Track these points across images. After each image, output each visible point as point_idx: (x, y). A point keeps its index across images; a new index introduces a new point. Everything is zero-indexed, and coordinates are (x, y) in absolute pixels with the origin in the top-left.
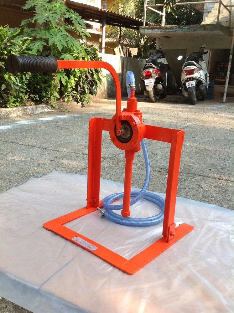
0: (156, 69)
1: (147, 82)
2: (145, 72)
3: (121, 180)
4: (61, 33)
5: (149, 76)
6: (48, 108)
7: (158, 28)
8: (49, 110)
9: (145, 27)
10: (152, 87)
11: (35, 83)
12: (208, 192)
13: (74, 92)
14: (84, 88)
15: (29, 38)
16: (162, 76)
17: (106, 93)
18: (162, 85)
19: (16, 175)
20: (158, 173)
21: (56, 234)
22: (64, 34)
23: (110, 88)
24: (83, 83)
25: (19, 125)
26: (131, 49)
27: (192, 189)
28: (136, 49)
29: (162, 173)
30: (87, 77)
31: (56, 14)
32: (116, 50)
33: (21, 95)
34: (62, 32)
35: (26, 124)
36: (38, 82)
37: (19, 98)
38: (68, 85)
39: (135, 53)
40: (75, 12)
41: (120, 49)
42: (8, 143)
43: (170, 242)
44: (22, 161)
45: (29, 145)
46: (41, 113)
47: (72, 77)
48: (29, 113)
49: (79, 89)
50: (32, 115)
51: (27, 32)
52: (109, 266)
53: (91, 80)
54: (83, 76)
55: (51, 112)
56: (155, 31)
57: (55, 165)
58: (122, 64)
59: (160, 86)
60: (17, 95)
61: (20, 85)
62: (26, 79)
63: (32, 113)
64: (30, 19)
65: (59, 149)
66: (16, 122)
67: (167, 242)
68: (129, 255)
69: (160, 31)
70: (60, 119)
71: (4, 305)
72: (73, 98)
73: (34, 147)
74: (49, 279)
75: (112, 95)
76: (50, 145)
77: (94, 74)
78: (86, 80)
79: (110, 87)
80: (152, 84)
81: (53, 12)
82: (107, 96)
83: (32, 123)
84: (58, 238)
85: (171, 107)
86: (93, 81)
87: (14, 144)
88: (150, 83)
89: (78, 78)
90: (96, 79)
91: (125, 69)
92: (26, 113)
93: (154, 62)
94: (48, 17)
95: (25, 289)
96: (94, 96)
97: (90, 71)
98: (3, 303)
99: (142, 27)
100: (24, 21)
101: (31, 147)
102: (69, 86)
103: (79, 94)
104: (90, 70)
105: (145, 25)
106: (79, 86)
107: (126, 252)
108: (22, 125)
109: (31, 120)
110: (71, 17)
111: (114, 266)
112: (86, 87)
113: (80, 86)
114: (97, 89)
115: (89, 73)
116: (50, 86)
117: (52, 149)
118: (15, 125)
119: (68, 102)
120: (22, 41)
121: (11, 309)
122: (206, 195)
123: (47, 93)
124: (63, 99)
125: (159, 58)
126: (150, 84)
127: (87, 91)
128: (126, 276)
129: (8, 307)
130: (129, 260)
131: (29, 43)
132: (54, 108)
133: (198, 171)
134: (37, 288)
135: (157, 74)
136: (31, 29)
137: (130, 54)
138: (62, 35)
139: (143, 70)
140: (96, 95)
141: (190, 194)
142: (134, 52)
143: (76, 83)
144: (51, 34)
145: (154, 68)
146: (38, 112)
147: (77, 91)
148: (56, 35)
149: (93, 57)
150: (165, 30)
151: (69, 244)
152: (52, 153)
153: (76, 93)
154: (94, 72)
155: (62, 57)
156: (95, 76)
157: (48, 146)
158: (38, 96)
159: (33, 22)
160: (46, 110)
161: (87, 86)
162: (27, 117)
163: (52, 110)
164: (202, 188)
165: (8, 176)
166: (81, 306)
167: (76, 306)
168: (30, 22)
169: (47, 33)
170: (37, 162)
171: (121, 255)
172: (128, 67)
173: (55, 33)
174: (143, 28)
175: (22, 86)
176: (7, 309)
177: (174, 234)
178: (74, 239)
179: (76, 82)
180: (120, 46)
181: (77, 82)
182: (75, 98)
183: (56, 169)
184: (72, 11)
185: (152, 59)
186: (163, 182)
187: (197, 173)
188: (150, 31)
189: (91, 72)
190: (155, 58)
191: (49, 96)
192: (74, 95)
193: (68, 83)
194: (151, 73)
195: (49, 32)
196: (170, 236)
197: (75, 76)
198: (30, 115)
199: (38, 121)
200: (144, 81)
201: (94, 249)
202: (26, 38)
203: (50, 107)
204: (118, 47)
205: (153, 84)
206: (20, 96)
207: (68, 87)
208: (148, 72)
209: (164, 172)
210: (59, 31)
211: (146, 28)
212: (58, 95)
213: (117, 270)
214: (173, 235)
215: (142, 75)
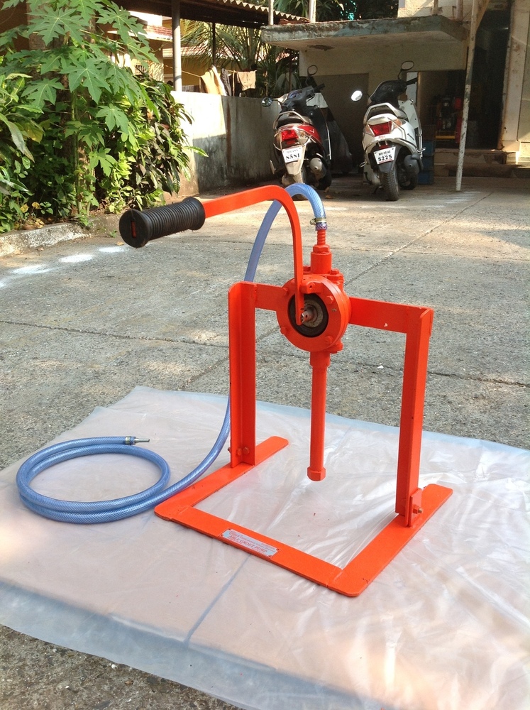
0: (306, 124)
1: (287, 154)
2: (282, 133)
3: (282, 398)
4: (94, 60)
5: (291, 141)
6: (75, 230)
7: (302, 29)
8: (77, 236)
9: (273, 27)
10: (301, 167)
11: (40, 174)
12: (464, 412)
13: (129, 188)
14: (149, 178)
15: (23, 75)
16: (320, 139)
17: (195, 183)
18: (322, 160)
19: (57, 401)
20: (354, 375)
21: (186, 527)
22: (102, 62)
23: (203, 171)
24: (148, 166)
25: (19, 277)
26: (240, 74)
27: (430, 405)
28: (252, 75)
29: (363, 375)
30: (154, 151)
31: (80, 17)
32: (208, 78)
33: (12, 205)
34: (96, 57)
35: (37, 275)
36: (45, 171)
37: (10, 213)
38: (115, 174)
39: (250, 82)
40: (122, 7)
41: (215, 76)
42: (11, 326)
43: (414, 526)
44: (58, 369)
45: (61, 327)
46: (60, 243)
47: (122, 155)
48: (35, 245)
49: (139, 180)
50: (42, 249)
51: (15, 59)
52: (308, 584)
53: (164, 158)
54: (146, 152)
55: (81, 238)
56: (296, 35)
57: (134, 373)
58: (226, 111)
59: (318, 164)
60: (4, 206)
61: (11, 184)
62: (23, 169)
63: (42, 246)
64: (17, 29)
65: (128, 333)
66: (11, 272)
67: (409, 526)
68: (343, 556)
69: (308, 36)
70: (109, 256)
71: (127, 679)
72: (127, 201)
73: (73, 330)
74: (202, 618)
75: (208, 186)
76: (108, 325)
77: (170, 144)
78: (153, 160)
79: (202, 168)
80: (300, 158)
81: (72, 11)
82: (197, 188)
83: (50, 272)
84: (192, 538)
85: (345, 211)
86: (169, 160)
87: (26, 328)
88: (294, 156)
89: (135, 157)
90: (176, 155)
91: (232, 124)
92: (29, 247)
93: (300, 107)
94: (62, 26)
95: (159, 644)
96: (174, 193)
97: (160, 138)
98: (123, 675)
99: (268, 27)
100: (6, 35)
101: (66, 332)
102: (117, 176)
103: (139, 192)
104: (161, 135)
105: (272, 22)
106: (137, 175)
107: (333, 553)
108: (27, 277)
109: (44, 265)
110: (114, 22)
111: (319, 584)
112: (153, 174)
113: (141, 174)
114: (178, 179)
115: (158, 142)
116: (74, 179)
117: (115, 334)
118: (12, 277)
119: (118, 213)
120: (6, 82)
121: (142, 684)
122: (460, 417)
123: (68, 197)
124: (104, 207)
125: (310, 96)
126: (295, 159)
127: (157, 185)
128: (345, 602)
129: (135, 681)
130: (345, 570)
131: (23, 86)
132: (88, 228)
133: (435, 364)
134: (181, 639)
135: (308, 134)
136: (25, 52)
137: (239, 86)
138: (96, 65)
139: (278, 127)
140: (177, 192)
141: (429, 418)
142: (248, 80)
143: (131, 168)
144: (72, 64)
145: (300, 121)
146: (53, 242)
147: (135, 186)
148: (84, 66)
149: (164, 106)
150: (320, 33)
151: (218, 546)
152: (117, 344)
153: (132, 191)
154: (170, 139)
155: (99, 115)
156: (173, 150)
157: (102, 327)
158: (49, 205)
159: (26, 34)
160: (71, 236)
161: (155, 172)
162: (31, 256)
163: (84, 235)
164: (450, 403)
165: (40, 404)
166: (276, 667)
167: (267, 666)
168: (20, 37)
169: (63, 61)
170: (92, 367)
171: (326, 560)
172: (240, 119)
173: (81, 60)
174: (268, 30)
175: (15, 186)
176: (135, 686)
177: (420, 509)
178: (227, 535)
179: (131, 166)
180: (214, 69)
181: (133, 165)
182: (130, 202)
183: (138, 382)
184: (114, 5)
185: (294, 100)
186: (368, 396)
187: (433, 370)
188: (286, 36)
189: (162, 141)
190: (300, 97)
191: (74, 203)
192: (127, 194)
193: (115, 170)
194: (295, 134)
195: (67, 58)
196: (412, 514)
197: (128, 154)
198: (37, 250)
199: (61, 264)
200: (280, 153)
201: (271, 552)
202: (15, 75)
203: (79, 228)
204: (211, 71)
205: (302, 158)
206: (11, 207)
207: (116, 179)
208: (290, 132)
209: (365, 371)
210: (88, 54)
211: (276, 30)
212: (94, 199)
213: (325, 591)
214: (420, 512)
215: (276, 140)
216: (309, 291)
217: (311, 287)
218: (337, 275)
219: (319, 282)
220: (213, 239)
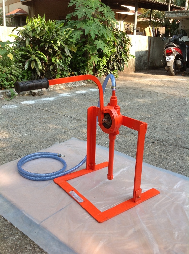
0: (176, 47)
1: (168, 58)
2: (167, 51)
4: (95, 24)
5: (170, 53)
6: (84, 82)
7: (180, 12)
8: (85, 84)
9: (169, 12)
10: (173, 63)
11: (76, 63)
12: (186, 164)
13: (106, 69)
14: (113, 66)
15: (71, 29)
16: (182, 53)
17: (134, 67)
18: (181, 61)
19: (48, 139)
20: (151, 144)
21: (60, 187)
22: (97, 25)
23: (137, 63)
24: (113, 61)
25: (61, 97)
26: (160, 28)
27: (174, 159)
28: (164, 29)
29: (155, 144)
30: (116, 56)
31: (91, 9)
32: (147, 30)
33: (65, 73)
34: (96, 23)
35: (66, 97)
36: (78, 62)
37: (64, 75)
38: (101, 63)
39: (163, 31)
40: (107, 6)
41: (149, 29)
42: (49, 113)
43: (137, 202)
44: (55, 128)
45: (63, 114)
46: (79, 86)
47: (104, 57)
48: (70, 86)
49: (110, 66)
50: (72, 88)
51: (70, 23)
52: (88, 214)
53: (120, 58)
54: (113, 56)
55: (86, 85)
56: (178, 14)
57: (76, 133)
58: (149, 42)
59: (179, 62)
60: (62, 73)
61: (63, 66)
62: (68, 61)
63: (72, 87)
64: (72, 13)
65: (82, 119)
66: (59, 95)
67: (135, 202)
68: (104, 209)
69: (182, 15)
70: (92, 92)
71: (17, 232)
72: (105, 73)
73: (66, 116)
74: (47, 219)
75: (139, 69)
76: (78, 115)
77: (122, 53)
78: (115, 59)
79: (137, 62)
80: (172, 60)
81: (89, 7)
82: (135, 69)
83: (70, 96)
84: (60, 190)
86: (121, 59)
87: (53, 114)
88: (171, 59)
89: (109, 58)
90: (124, 58)
91: (151, 47)
92: (68, 87)
93: (176, 41)
94: (85, 13)
95: (31, 223)
96: (122, 71)
97: (119, 51)
98: (17, 231)
99: (167, 12)
100: (69, 15)
101: (64, 116)
102: (101, 64)
103: (109, 70)
104: (120, 50)
105: (169, 10)
106: (109, 64)
107: (102, 206)
108: (63, 97)
109: (70, 93)
110: (103, 11)
111: (91, 216)
112: (115, 64)
113: (111, 64)
114: (124, 66)
115: (118, 53)
116: (87, 65)
117: (78, 119)
118: (58, 97)
119: (100, 77)
120: (65, 31)
121: (21, 235)
122: (183, 166)
123: (84, 71)
124: (97, 75)
125: (181, 37)
126: (171, 60)
127: (116, 67)
128: (97, 223)
129: (19, 233)
130: (102, 213)
131: (71, 33)
132: (89, 82)
133: (185, 144)
134: (38, 223)
135: (177, 51)
136: (73, 21)
137: (158, 32)
138: (95, 26)
139: (166, 48)
140: (123, 71)
141: (171, 164)
142: (162, 30)
143: (107, 62)
144: (87, 26)
145: (174, 46)
146: (76, 86)
147: (108, 68)
148: (91, 26)
149: (122, 40)
150: (187, 14)
151: (67, 195)
152: (77, 122)
153: (107, 70)
154: (122, 52)
155: (95, 43)
156: (123, 56)
157: (76, 116)
158: (77, 73)
159: (74, 15)
160: (83, 84)
161: (116, 64)
162: (68, 90)
163: (87, 84)
164: (183, 159)
165: (43, 139)
167: (58, 239)
168: (72, 16)
169: (85, 24)
170: (65, 129)
171: (98, 209)
172: (154, 45)
173: (90, 24)
174: (167, 13)
175: (64, 66)
176: (18, 234)
177: (139, 197)
178: (70, 193)
179: (107, 61)
180: (150, 26)
181: (108, 61)
182: (106, 73)
183: (75, 136)
184: (105, 5)
185: (175, 38)
186: (152, 152)
187: (183, 146)
188: (174, 15)
189: (120, 52)
190: (177, 37)
191: (86, 73)
192: (105, 71)
193: (101, 62)
194: (172, 51)
195: (86, 23)
196: (136, 198)
197: (106, 56)
198: (71, 88)
199: (75, 93)
200: (165, 58)
201: (81, 201)
202: (69, 29)
203: (86, 82)
204: (148, 27)
205: (173, 60)
206: (64, 73)
208: (170, 50)
209: (157, 143)
210: (93, 22)
211: (170, 13)
212: (92, 72)
213: (92, 218)
215: (164, 53)
216: (105, 112)
217: (106, 111)
218: (118, 107)
219: (109, 109)
220: (130, 88)
